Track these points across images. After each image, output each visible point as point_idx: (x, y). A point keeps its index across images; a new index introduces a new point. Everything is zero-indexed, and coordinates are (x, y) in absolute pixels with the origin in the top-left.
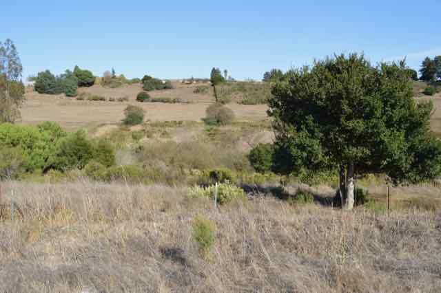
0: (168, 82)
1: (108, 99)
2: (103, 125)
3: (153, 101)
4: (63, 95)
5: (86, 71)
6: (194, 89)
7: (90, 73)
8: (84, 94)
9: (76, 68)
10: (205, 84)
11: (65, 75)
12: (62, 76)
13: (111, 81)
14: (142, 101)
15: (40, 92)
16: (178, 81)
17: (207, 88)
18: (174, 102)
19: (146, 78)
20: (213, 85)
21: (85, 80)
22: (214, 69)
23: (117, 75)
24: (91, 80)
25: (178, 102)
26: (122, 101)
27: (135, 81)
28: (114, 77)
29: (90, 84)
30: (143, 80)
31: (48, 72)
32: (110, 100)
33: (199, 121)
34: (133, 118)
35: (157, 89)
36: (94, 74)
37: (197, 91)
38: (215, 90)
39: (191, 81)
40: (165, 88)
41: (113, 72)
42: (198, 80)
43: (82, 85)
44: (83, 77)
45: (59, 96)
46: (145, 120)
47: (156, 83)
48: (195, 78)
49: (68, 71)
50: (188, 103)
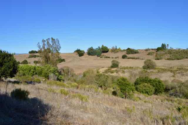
0: (137, 51)
1: (111, 57)
2: (103, 67)
3: (128, 58)
4: (96, 56)
5: (106, 47)
6: (148, 53)
7: (107, 48)
8: (103, 55)
9: (103, 45)
11: (98, 48)
12: (96, 49)
13: (115, 50)
14: (124, 58)
15: (89, 55)
16: (142, 50)
17: (154, 53)
18: (137, 59)
19: (129, 49)
20: (157, 52)
21: (105, 50)
22: (163, 44)
23: (118, 48)
24: (107, 50)
25: (138, 59)
26: (116, 58)
27: (124, 50)
28: (116, 49)
29: (107, 52)
30: (127, 50)
31: (92, 47)
32: (112, 58)
33: (141, 67)
35: (132, 53)
36: (108, 48)
38: (157, 54)
39: (148, 50)
40: (135, 53)
41: (116, 47)
43: (104, 52)
44: (104, 49)
45: (94, 56)
46: (120, 65)
47: (131, 51)
49: (99, 47)
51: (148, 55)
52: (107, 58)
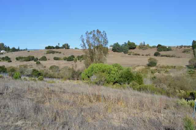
0: (169, 47)
1: (141, 55)
2: (139, 66)
3: (162, 56)
4: (123, 52)
5: (133, 43)
7: (134, 44)
8: (131, 52)
9: (129, 41)
10: (189, 48)
11: (124, 44)
12: (123, 45)
13: (143, 47)
14: (156, 56)
15: (114, 52)
16: (174, 47)
17: (190, 50)
18: (172, 57)
19: (159, 46)
20: (193, 49)
22: (194, 41)
23: (146, 44)
24: (134, 47)
25: (174, 57)
26: (147, 56)
27: (154, 47)
28: (144, 45)
29: (134, 48)
30: (158, 46)
31: (118, 43)
32: (142, 55)
33: (185, 66)
34: (152, 64)
35: (164, 51)
36: (136, 44)
37: (184, 52)
38: (194, 51)
39: (181, 47)
40: (168, 50)
41: (144, 43)
42: (185, 47)
43: (130, 48)
44: (131, 45)
45: (121, 53)
46: (158, 64)
47: (164, 48)
48: (183, 45)
49: (125, 43)
50: (179, 57)
51: (183, 52)
52: (136, 55)
